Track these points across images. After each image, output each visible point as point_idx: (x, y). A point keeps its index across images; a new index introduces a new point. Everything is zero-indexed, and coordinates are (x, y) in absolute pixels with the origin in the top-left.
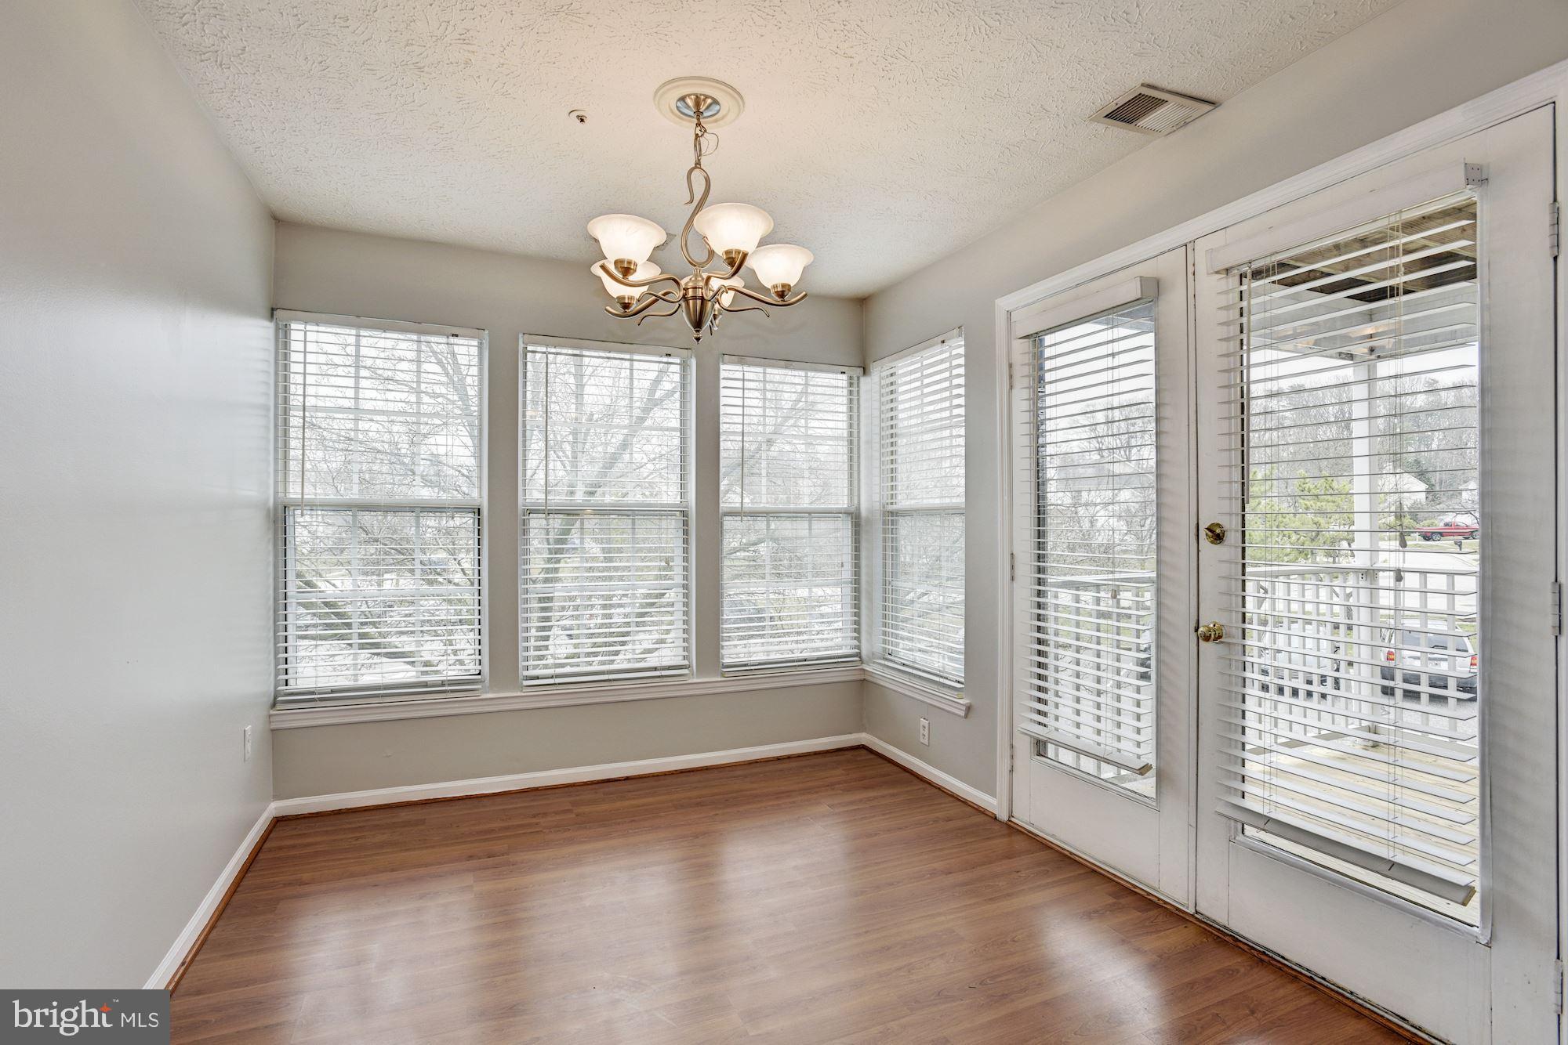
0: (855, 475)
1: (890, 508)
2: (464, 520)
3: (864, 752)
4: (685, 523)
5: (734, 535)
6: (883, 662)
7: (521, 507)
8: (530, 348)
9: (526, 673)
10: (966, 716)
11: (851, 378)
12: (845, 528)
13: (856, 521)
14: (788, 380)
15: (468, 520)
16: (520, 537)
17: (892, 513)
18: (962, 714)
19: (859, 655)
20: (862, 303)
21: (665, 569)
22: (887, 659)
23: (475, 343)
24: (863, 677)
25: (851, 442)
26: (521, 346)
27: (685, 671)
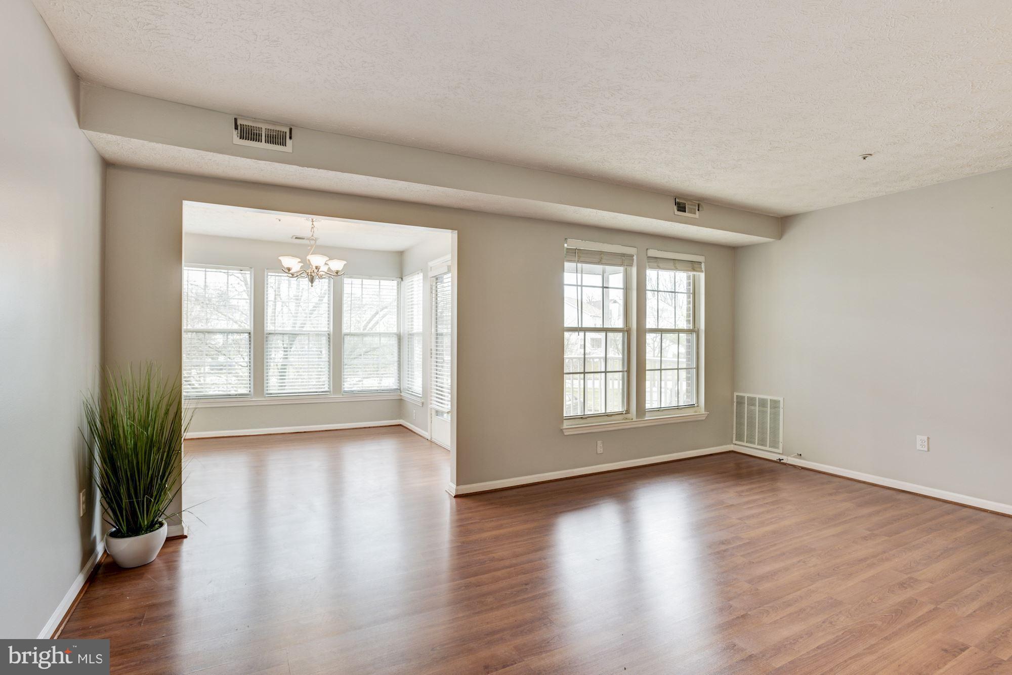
0: (399, 319)
1: (410, 332)
2: (244, 336)
3: (401, 427)
4: (329, 338)
5: (348, 343)
6: (407, 392)
7: (266, 332)
8: (269, 274)
9: (267, 392)
10: (422, 406)
11: (398, 282)
12: (394, 341)
13: (400, 338)
14: (371, 284)
15: (246, 335)
16: (265, 343)
17: (410, 334)
18: (421, 405)
19: (400, 389)
20: (401, 254)
21: (319, 355)
22: (408, 391)
23: (249, 272)
24: (400, 398)
25: (398, 307)
26: (266, 273)
27: (328, 393)
